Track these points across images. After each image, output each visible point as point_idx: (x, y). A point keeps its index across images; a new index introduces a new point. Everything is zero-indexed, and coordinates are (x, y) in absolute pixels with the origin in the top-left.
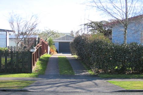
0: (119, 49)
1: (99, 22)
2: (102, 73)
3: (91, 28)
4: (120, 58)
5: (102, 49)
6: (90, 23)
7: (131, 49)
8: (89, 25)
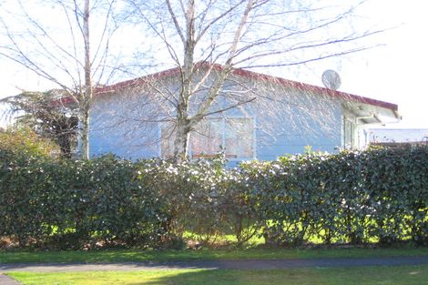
0: (61, 174)
1: (44, 93)
2: (13, 249)
3: (22, 113)
4: (63, 201)
5: (10, 176)
6: (17, 97)
7: (95, 174)
8: (16, 103)
